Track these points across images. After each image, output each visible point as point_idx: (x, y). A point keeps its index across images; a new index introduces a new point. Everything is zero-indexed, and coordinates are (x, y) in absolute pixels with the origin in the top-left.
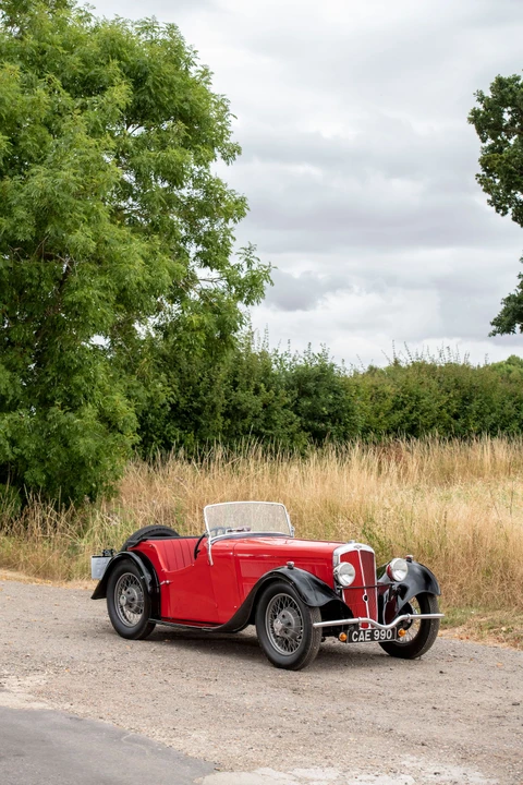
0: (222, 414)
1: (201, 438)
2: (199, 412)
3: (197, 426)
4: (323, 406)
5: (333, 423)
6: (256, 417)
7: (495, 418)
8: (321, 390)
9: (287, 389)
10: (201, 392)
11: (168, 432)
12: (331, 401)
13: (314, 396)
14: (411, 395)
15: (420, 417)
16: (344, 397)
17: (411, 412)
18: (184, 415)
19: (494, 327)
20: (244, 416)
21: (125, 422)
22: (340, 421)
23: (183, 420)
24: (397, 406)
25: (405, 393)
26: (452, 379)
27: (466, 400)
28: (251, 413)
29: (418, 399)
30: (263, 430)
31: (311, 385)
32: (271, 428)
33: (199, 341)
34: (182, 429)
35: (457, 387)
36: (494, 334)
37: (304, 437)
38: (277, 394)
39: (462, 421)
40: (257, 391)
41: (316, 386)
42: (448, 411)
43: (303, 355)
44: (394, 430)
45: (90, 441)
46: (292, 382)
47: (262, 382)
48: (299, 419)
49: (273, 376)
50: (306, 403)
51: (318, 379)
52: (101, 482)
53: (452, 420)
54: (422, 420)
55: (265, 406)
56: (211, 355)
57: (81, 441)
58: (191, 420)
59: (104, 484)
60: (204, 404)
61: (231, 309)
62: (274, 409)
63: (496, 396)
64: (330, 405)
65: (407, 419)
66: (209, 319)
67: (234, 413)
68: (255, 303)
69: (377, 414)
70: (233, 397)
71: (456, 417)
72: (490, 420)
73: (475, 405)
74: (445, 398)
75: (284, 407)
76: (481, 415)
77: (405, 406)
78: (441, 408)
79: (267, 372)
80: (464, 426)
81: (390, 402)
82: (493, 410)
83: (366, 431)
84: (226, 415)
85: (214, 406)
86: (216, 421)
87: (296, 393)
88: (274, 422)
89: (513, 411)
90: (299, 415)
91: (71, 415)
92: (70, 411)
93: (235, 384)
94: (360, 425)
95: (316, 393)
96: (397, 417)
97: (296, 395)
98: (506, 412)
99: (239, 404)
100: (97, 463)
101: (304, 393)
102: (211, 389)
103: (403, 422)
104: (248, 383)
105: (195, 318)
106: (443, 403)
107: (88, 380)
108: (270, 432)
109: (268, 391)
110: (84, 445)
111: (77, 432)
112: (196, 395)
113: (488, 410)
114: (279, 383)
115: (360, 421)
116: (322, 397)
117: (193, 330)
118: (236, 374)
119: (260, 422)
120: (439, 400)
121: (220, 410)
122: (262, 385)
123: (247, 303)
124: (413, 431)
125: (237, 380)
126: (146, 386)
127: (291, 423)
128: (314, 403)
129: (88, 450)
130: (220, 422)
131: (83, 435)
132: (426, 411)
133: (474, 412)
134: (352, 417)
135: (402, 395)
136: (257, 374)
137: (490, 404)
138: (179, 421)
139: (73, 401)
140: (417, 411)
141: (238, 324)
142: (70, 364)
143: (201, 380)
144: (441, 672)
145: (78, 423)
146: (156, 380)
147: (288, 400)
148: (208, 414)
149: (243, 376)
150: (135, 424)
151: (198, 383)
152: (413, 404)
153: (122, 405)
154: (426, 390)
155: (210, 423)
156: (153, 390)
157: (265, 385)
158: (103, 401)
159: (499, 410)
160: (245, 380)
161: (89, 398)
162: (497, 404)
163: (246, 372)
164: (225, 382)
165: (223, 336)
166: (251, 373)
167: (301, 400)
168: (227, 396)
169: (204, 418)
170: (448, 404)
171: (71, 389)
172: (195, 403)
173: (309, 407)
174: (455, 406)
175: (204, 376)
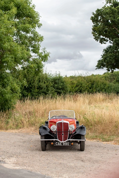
0: (37, 88)
1: (32, 94)
2: (31, 88)
3: (31, 91)
4: (60, 86)
5: (62, 90)
6: (44, 89)
8: (59, 82)
9: (52, 82)
10: (32, 83)
11: (24, 93)
15: (82, 88)
16: (65, 84)
17: (80, 87)
19: (96, 67)
20: (42, 89)
21: (17, 90)
22: (64, 90)
23: (27, 90)
24: (77, 86)
26: (89, 80)
27: (92, 84)
28: (43, 88)
29: (81, 84)
30: (46, 92)
31: (57, 81)
32: (48, 91)
33: (33, 71)
34: (27, 92)
35: (90, 81)
36: (96, 69)
37: (56, 94)
38: (49, 83)
39: (92, 89)
40: (45, 83)
42: (88, 87)
43: (54, 74)
44: (76, 92)
45: (9, 95)
46: (53, 81)
47: (46, 80)
48: (55, 89)
49: (48, 79)
50: (56, 85)
51: (58, 80)
52: (11, 105)
53: (89, 89)
54: (83, 89)
55: (46, 86)
56: (36, 74)
57: (7, 95)
58: (29, 90)
59: (12, 106)
60: (32, 86)
61: (40, 63)
62: (49, 87)
63: (99, 83)
64: (62, 86)
65: (79, 89)
66: (35, 65)
67: (39, 88)
68: (46, 62)
69: (72, 88)
70: (39, 84)
71: (90, 88)
72: (98, 89)
73: (95, 85)
74: (88, 84)
75: (51, 86)
76: (96, 88)
77: (79, 86)
78: (87, 86)
79: (47, 78)
80: (92, 90)
81: (75, 85)
82: (99, 87)
83: (70, 92)
84: (38, 88)
87: (54, 83)
88: (49, 90)
89: (103, 87)
90: (54, 88)
91: (4, 89)
93: (40, 81)
94: (69, 91)
95: (58, 83)
96: (77, 88)
97: (54, 84)
98: (102, 87)
99: (41, 86)
100: (10, 101)
101: (56, 83)
102: (34, 82)
103: (78, 90)
105: (32, 65)
106: (87, 85)
107: (8, 80)
108: (48, 92)
110: (8, 96)
111: (6, 93)
112: (30, 84)
113: (98, 87)
114: (50, 81)
115: (69, 90)
116: (60, 84)
117: (32, 68)
118: (40, 79)
119: (45, 90)
120: (86, 84)
121: (36, 87)
122: (46, 81)
123: (44, 62)
124: (81, 92)
125: (40, 80)
126: (21, 82)
127: (53, 90)
128: (58, 85)
129: (9, 98)
130: (36, 90)
131: (7, 94)
132: (84, 87)
133: (94, 87)
134: (67, 89)
135: (78, 83)
136: (44, 79)
137: (98, 85)
138: (26, 90)
139: (4, 85)
140: (81, 87)
141: (42, 66)
142: (4, 77)
143: (32, 80)
144: (116, 154)
145: (6, 91)
146: (23, 80)
147: (52, 85)
148: (33, 88)
149: (41, 79)
150: (20, 91)
151: (31, 81)
152: (81, 85)
153: (17, 87)
154: (83, 82)
155: (34, 90)
156: (23, 83)
157: (47, 81)
158: (11, 86)
159: (100, 86)
160: (42, 80)
161: (8, 85)
162: (100, 85)
163: (42, 78)
164: (37, 81)
165: (38, 70)
166: (43, 78)
167: (55, 85)
168: (38, 84)
169: (33, 89)
170: (88, 85)
171: (4, 83)
172: (30, 86)
173: (57, 86)
174: (90, 86)
175: (32, 79)
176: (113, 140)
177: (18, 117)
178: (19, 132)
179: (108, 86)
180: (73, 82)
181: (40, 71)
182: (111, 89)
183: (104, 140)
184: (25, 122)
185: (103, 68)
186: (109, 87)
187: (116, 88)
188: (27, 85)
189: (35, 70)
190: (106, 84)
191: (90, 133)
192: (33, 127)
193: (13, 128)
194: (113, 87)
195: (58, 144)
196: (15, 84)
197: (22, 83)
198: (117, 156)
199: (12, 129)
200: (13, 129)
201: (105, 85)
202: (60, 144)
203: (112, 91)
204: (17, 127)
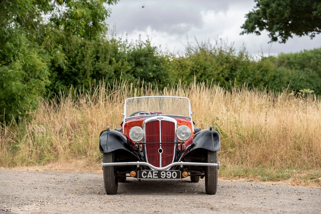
0: (91, 76)
2: (76, 74)
3: (75, 83)
4: (150, 72)
6: (110, 78)
7: (250, 80)
8: (148, 62)
9: (129, 61)
10: (77, 63)
11: (57, 87)
12: (155, 69)
13: (145, 66)
14: (201, 66)
16: (162, 66)
18: (67, 77)
19: (243, 30)
21: (41, 72)
22: (160, 81)
23: (66, 80)
25: (198, 65)
26: (224, 58)
27: (233, 69)
28: (108, 75)
29: (205, 69)
31: (142, 59)
33: (81, 25)
34: (65, 85)
35: (227, 62)
36: (243, 33)
38: (123, 64)
39: (231, 82)
40: (111, 62)
41: (146, 60)
42: (223, 76)
43: (135, 42)
46: (131, 57)
47: (113, 57)
49: (120, 53)
50: (140, 70)
51: (146, 55)
52: (25, 111)
53: (225, 81)
55: (115, 72)
56: (88, 35)
57: (13, 83)
58: (71, 80)
59: (27, 113)
60: (79, 70)
61: (99, 6)
63: (250, 67)
64: (154, 71)
66: (86, 12)
67: (97, 75)
68: (114, 3)
70: (96, 66)
71: (227, 79)
73: (238, 72)
74: (221, 69)
75: (127, 72)
76: (242, 78)
77: (197, 73)
78: (219, 74)
79: (115, 51)
81: (189, 70)
82: (249, 76)
84: (93, 76)
85: (85, 71)
86: (87, 80)
89: (260, 77)
90: (136, 77)
91: (6, 68)
92: (5, 65)
93: (98, 58)
95: (146, 64)
97: (134, 65)
98: (257, 77)
99: (100, 70)
100: (22, 99)
101: (138, 64)
102: (83, 61)
104: (105, 57)
105: (78, 11)
106: (219, 71)
107: (16, 45)
109: (117, 62)
110: (16, 86)
111: (10, 78)
112: (74, 64)
113: (246, 76)
114: (124, 58)
116: (150, 66)
117: (77, 19)
118: (98, 52)
119: (112, 81)
120: (217, 69)
121: (89, 74)
122: (114, 59)
123: (109, 3)
125: (99, 55)
126: (50, 52)
128: (144, 70)
129: (18, 89)
131: (14, 80)
132: (210, 75)
133: (238, 76)
134: (167, 79)
135: (196, 66)
136: (110, 52)
137: (247, 72)
138: (64, 81)
139: (6, 59)
140: (205, 75)
141: (105, 16)
142: (4, 35)
143: (77, 55)
144: (300, 199)
145: (10, 72)
146: (56, 49)
147: (129, 68)
148: (81, 76)
149: (102, 53)
150: (47, 73)
151: (75, 57)
152: (202, 71)
153: (38, 61)
154: (209, 63)
155: (83, 81)
156: (54, 55)
157: (116, 59)
158: (25, 60)
159: (252, 75)
160: (103, 56)
161: (16, 57)
162: (251, 72)
163: (104, 51)
164: (91, 56)
165: (94, 24)
166: (107, 51)
167: (137, 68)
168: (93, 65)
169: (79, 79)
170: (222, 72)
171: (4, 51)
172: (74, 69)
173: (142, 73)
174: (226, 73)
175: (78, 53)
176: (289, 177)
177: (43, 133)
178: (46, 170)
179: (273, 74)
180: (182, 63)
181: (99, 27)
182: (281, 82)
183: (266, 178)
184: (60, 148)
185: (260, 34)
186: (275, 77)
187: (294, 80)
188: (65, 61)
189: (86, 26)
190: (268, 70)
191: (228, 166)
192: (81, 159)
193: (30, 162)
194: (286, 78)
195: (147, 175)
196: (35, 56)
197: (52, 56)
198: (302, 202)
199: (27, 165)
200: (29, 164)
201: (266, 71)
202: (154, 174)
203: (283, 88)
204: (40, 159)
